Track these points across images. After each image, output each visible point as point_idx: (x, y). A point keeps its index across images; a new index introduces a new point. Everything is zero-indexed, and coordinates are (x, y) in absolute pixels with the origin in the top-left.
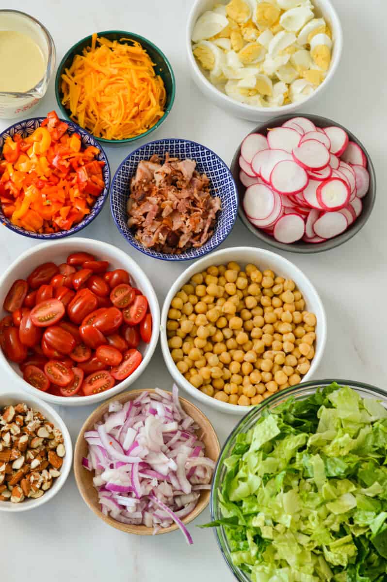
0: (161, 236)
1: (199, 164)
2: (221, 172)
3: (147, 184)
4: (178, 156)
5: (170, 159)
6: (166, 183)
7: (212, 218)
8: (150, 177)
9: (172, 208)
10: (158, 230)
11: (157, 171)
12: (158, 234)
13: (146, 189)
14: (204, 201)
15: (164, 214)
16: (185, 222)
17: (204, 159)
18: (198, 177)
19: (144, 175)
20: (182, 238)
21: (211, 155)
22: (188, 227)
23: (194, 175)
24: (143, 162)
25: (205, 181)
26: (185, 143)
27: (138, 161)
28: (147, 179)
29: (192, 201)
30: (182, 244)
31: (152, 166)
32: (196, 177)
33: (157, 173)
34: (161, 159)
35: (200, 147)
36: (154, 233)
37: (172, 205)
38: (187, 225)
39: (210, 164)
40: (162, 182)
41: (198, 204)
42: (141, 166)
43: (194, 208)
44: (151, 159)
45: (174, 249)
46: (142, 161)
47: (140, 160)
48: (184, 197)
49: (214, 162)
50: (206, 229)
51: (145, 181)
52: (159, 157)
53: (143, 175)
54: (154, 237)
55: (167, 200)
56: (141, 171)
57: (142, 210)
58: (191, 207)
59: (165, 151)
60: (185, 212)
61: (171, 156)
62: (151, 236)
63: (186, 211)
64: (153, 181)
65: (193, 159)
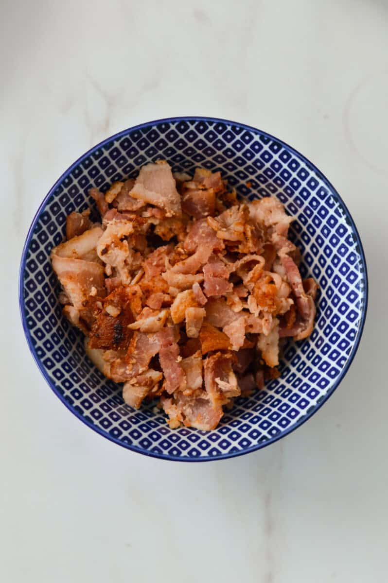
0: (222, 384)
1: (174, 159)
2: (238, 146)
3: (104, 293)
4: (119, 178)
5: (109, 199)
6: (139, 254)
7: (290, 254)
8: (97, 270)
9: (200, 305)
10: (209, 377)
11: (103, 247)
12: (215, 384)
13: (112, 311)
14: (249, 234)
15: (192, 331)
16: (246, 310)
17: (181, 144)
18: (192, 186)
19: (83, 279)
20: (262, 345)
21: (192, 128)
22: (261, 315)
23: (181, 188)
24: (57, 254)
25: (214, 184)
26: (117, 144)
27: (48, 260)
28: (94, 283)
29: (225, 253)
30: (273, 358)
31: (82, 244)
32: (187, 190)
33: (105, 252)
34: (87, 212)
35: (155, 128)
36: (203, 388)
37: (193, 299)
38: (257, 314)
39: (201, 145)
40: (130, 261)
41: (241, 249)
42: (61, 266)
43: (240, 263)
44: (70, 231)
45: (260, 375)
46: (54, 251)
47: (49, 253)
48: (206, 260)
49: (211, 136)
50: (299, 289)
51: (93, 291)
52: (81, 211)
53: (82, 284)
54: (211, 395)
55: (173, 298)
56: (71, 277)
57: (140, 360)
58: (234, 267)
59: (86, 192)
60: (231, 290)
61: (105, 189)
62: (203, 397)
63: (232, 285)
64: (108, 271)
65: (154, 160)
